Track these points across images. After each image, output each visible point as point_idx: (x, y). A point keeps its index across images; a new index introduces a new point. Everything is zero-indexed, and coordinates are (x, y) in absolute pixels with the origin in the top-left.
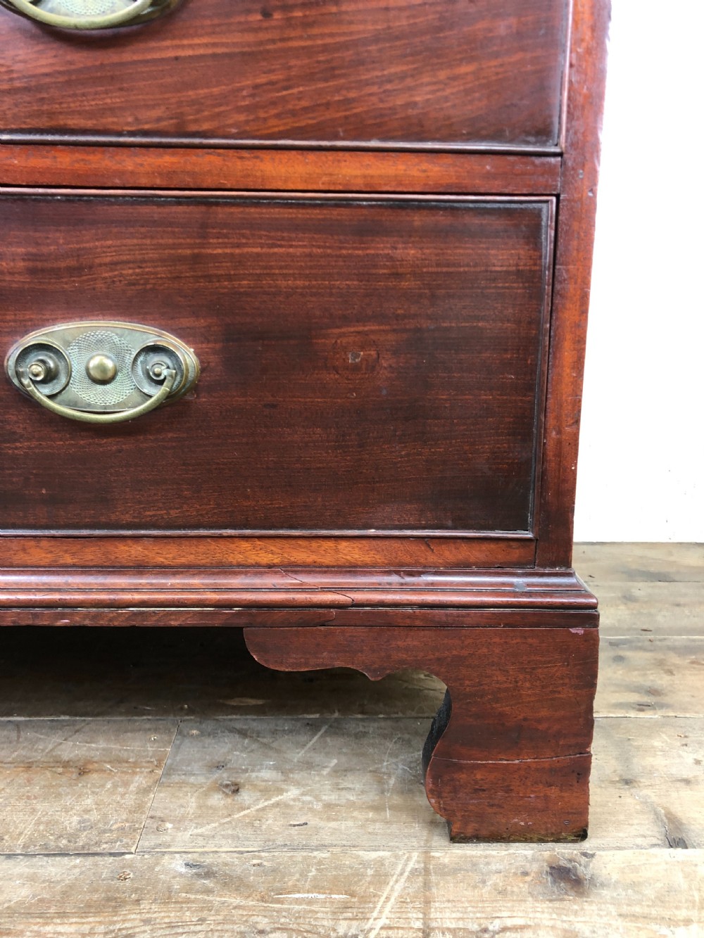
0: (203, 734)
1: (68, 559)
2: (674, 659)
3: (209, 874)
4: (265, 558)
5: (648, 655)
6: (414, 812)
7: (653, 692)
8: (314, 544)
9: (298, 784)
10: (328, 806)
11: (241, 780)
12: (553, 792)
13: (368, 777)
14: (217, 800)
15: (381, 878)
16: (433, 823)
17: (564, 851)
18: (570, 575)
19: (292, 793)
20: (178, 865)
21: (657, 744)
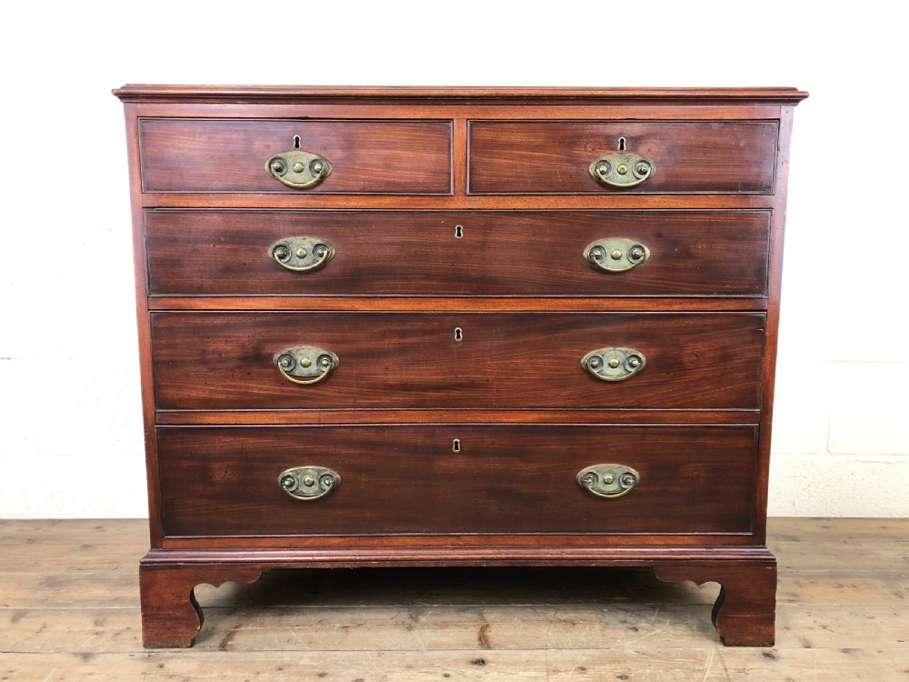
0: (609, 611)
1: (592, 543)
2: (802, 581)
3: (644, 654)
4: (659, 542)
5: (790, 579)
6: (706, 637)
7: (793, 595)
8: (676, 538)
9: (659, 628)
10: (674, 635)
11: (636, 626)
12: (762, 627)
13: (685, 626)
14: (631, 632)
15: (704, 655)
16: (717, 641)
17: (767, 649)
18: (765, 548)
19: (658, 631)
20: (630, 651)
21: (798, 615)
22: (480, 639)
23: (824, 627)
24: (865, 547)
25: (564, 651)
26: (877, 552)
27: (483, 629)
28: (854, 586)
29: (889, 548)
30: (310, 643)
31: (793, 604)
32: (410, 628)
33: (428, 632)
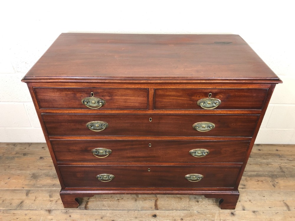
2: (248, 178)
3: (199, 213)
5: (245, 177)
6: (217, 205)
7: (244, 185)
9: (204, 201)
10: (208, 204)
11: (198, 200)
12: (232, 206)
13: (212, 200)
14: (197, 203)
15: (215, 214)
16: (219, 207)
17: (233, 211)
18: (237, 191)
19: (204, 202)
20: (195, 212)
21: (244, 195)
22: (155, 206)
23: (250, 201)
24: (270, 160)
25: (178, 211)
26: (272, 163)
27: (156, 201)
28: (262, 181)
29: (276, 161)
30: (109, 206)
31: (243, 190)
32: (136, 200)
33: (141, 202)
